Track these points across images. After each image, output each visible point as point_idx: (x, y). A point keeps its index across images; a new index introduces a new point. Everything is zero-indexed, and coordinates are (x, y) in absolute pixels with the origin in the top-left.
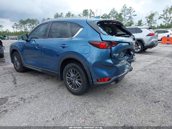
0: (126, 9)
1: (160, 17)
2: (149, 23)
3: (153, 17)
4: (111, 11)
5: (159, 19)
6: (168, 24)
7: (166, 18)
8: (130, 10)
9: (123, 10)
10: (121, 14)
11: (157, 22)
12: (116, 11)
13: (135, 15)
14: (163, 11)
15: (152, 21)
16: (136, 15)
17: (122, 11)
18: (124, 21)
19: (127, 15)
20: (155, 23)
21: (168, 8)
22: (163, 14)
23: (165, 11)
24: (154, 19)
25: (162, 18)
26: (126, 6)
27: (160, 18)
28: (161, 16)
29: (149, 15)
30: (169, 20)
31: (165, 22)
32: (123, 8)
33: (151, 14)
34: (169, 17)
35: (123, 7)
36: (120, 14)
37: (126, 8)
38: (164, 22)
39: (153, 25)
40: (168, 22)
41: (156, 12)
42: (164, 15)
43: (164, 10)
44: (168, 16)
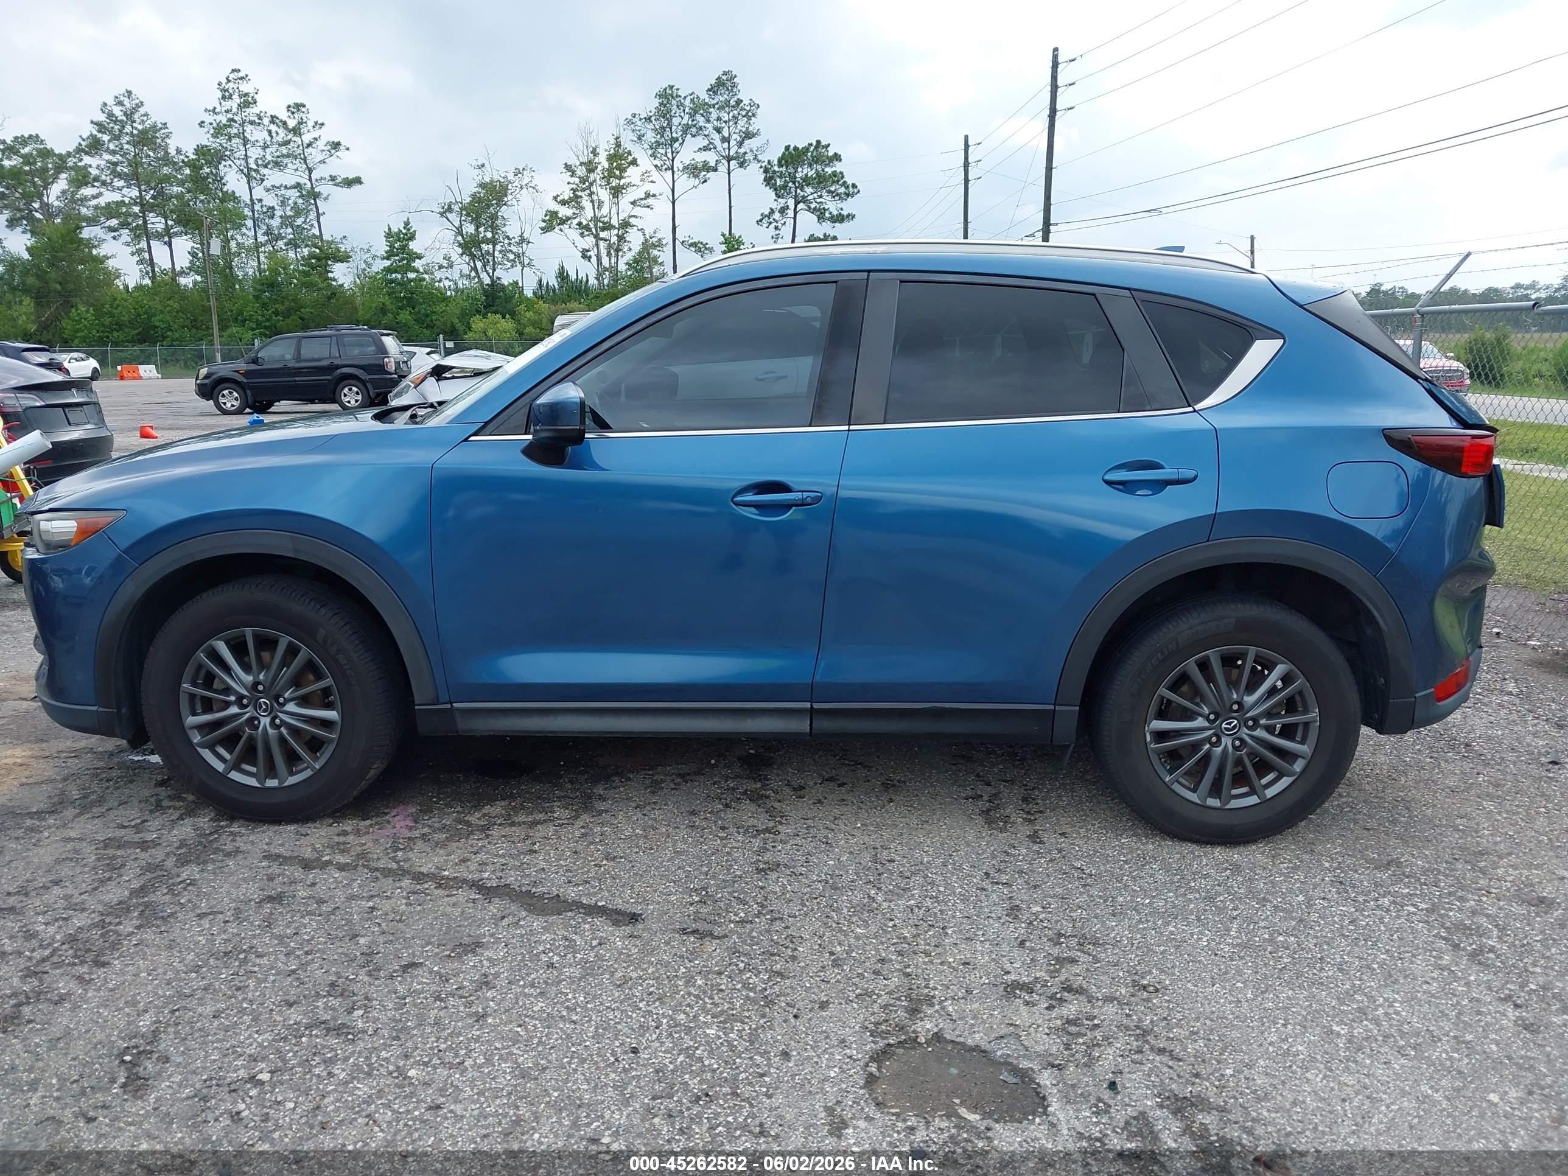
0: (252, 112)
1: (553, 214)
2: (473, 257)
3: (504, 211)
4: (102, 118)
5: (548, 228)
6: (613, 270)
7: (596, 227)
8: (296, 131)
9: (223, 119)
10: (208, 156)
11: (530, 251)
12: (156, 118)
13: (350, 183)
14: (568, 167)
15: (494, 242)
16: (358, 181)
17: (219, 130)
18: (249, 223)
19: (274, 177)
20: (517, 256)
21: (595, 152)
22: (567, 195)
23: (581, 171)
24: (512, 230)
25: (563, 222)
26: (245, 87)
27: (552, 222)
28: (554, 206)
29: (468, 190)
30: (614, 239)
31: (594, 260)
32: (227, 104)
33: (482, 185)
34: (614, 222)
35: (226, 96)
36: (201, 151)
37: (254, 110)
38: (585, 254)
39: (507, 277)
40: (609, 255)
41: (518, 173)
42: (574, 201)
43: (574, 162)
44: (605, 211)
